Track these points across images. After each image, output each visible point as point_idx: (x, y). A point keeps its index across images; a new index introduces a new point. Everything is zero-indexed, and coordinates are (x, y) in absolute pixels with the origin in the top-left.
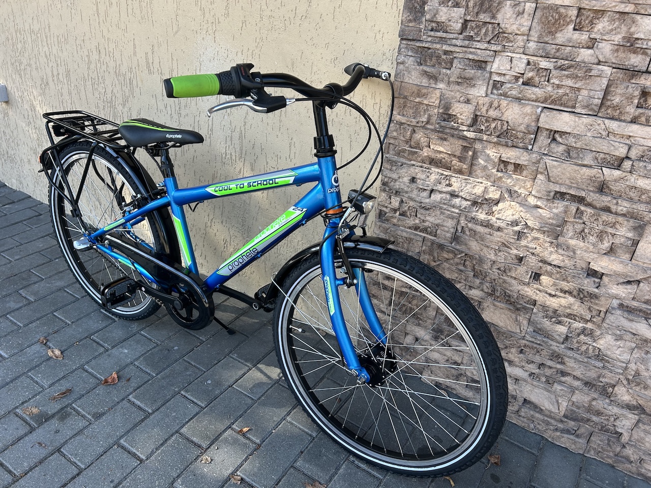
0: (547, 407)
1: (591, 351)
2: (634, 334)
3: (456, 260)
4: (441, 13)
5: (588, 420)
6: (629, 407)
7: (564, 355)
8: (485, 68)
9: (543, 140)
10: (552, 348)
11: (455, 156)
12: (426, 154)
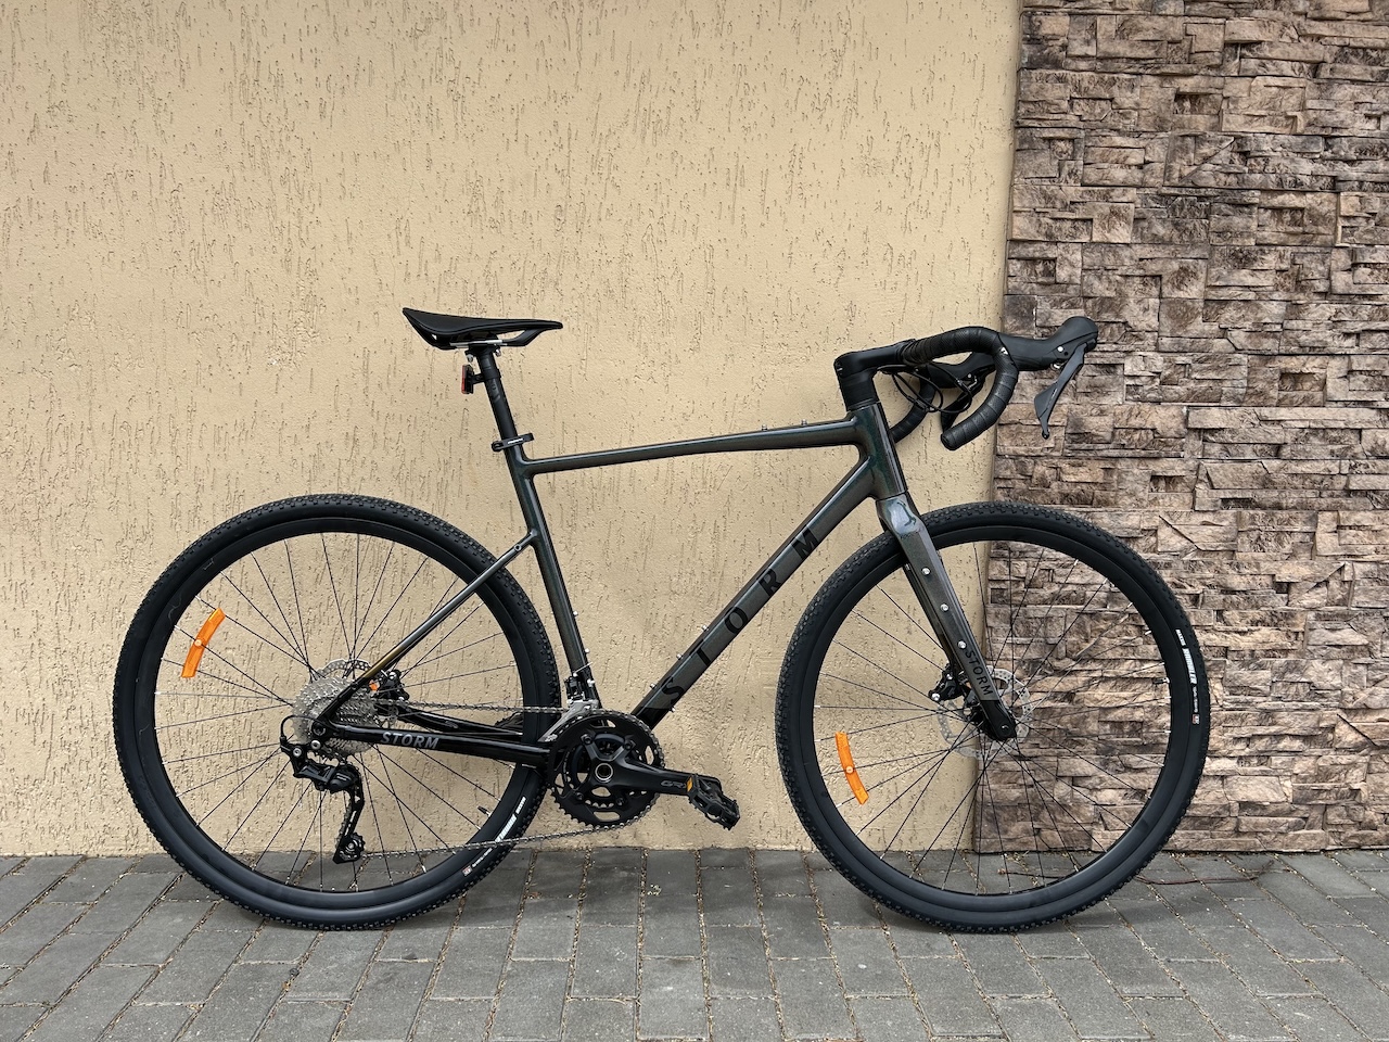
0: (1272, 800)
1: (1301, 691)
2: (1339, 646)
3: (1117, 627)
4: (1055, 317)
5: (1320, 791)
6: (1356, 749)
7: (1274, 711)
8: (1114, 373)
9: (1193, 443)
10: (1260, 706)
11: (1096, 483)
12: (1056, 490)
